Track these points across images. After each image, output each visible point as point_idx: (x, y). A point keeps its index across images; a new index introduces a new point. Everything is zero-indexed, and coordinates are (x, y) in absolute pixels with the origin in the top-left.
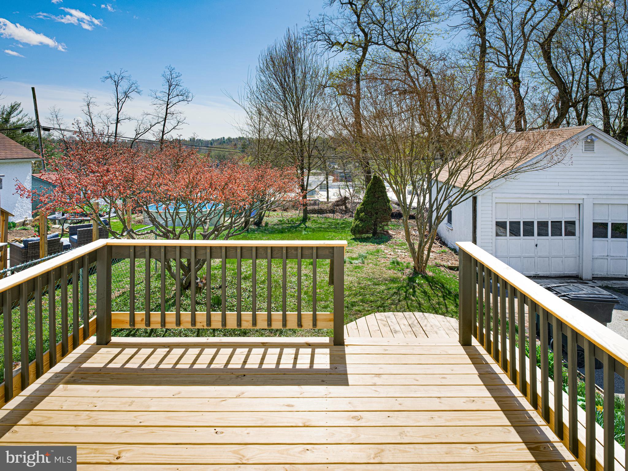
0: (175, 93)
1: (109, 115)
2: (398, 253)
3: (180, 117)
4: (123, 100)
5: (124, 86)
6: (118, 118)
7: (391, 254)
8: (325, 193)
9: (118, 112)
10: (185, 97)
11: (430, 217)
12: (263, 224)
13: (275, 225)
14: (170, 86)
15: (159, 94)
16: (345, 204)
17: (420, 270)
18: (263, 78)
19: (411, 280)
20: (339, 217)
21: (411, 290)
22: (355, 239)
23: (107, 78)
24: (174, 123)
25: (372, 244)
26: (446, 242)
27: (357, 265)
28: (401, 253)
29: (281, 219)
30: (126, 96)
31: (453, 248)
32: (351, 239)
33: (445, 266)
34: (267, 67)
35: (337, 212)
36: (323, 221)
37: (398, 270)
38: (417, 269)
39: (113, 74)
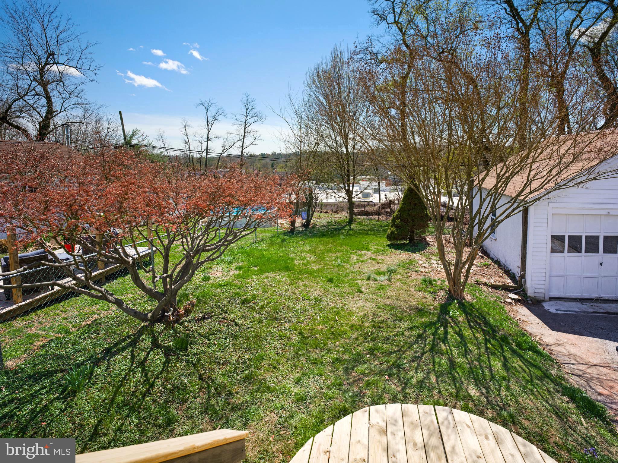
0: (251, 115)
1: (202, 134)
2: (433, 265)
3: (256, 135)
4: (212, 122)
5: (212, 111)
6: (208, 137)
7: (425, 267)
8: (377, 196)
9: (208, 132)
10: (259, 118)
11: (471, 232)
12: (311, 226)
13: (322, 226)
14: (247, 109)
15: (238, 117)
16: (389, 207)
17: (456, 294)
18: (312, 94)
19: (444, 309)
20: (384, 219)
21: (442, 329)
22: (391, 246)
23: (199, 105)
24: (251, 139)
25: (407, 252)
26: (488, 252)
27: (382, 283)
28: (436, 265)
29: (330, 221)
30: (215, 118)
31: (496, 259)
32: (387, 245)
33: (487, 284)
34: (314, 83)
35: (382, 214)
36: (367, 222)
37: (430, 292)
38: (453, 292)
39: (204, 101)
